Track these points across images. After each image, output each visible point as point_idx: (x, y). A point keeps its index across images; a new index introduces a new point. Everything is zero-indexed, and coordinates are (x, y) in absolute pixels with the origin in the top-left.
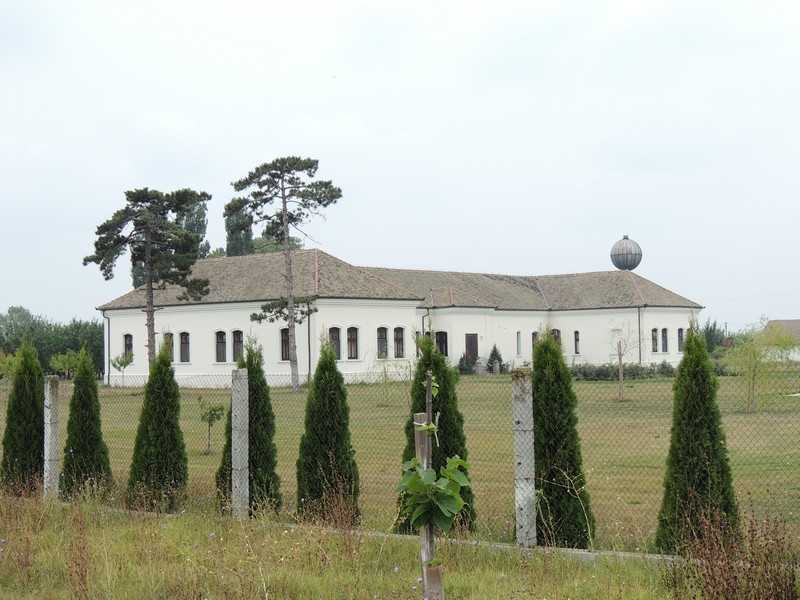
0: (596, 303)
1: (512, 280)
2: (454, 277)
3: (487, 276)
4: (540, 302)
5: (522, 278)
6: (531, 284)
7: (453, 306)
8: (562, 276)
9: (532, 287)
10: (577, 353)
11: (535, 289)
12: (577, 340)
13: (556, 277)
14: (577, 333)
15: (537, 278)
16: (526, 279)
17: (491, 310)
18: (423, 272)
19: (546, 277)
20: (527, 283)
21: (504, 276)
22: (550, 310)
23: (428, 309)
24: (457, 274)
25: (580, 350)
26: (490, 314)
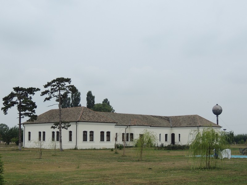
0: (186, 125)
1: (161, 117)
2: (140, 116)
3: (152, 116)
4: (169, 124)
5: (164, 117)
6: (167, 119)
7: (135, 125)
8: (177, 116)
9: (167, 120)
10: (180, 141)
11: (168, 120)
12: (180, 137)
13: (176, 117)
14: (179, 135)
15: (170, 117)
16: (166, 117)
17: (148, 127)
18: (129, 114)
19: (173, 116)
20: (166, 118)
21: (158, 116)
22: (171, 127)
23: (127, 126)
24: (141, 115)
25: (180, 140)
26: (148, 128)
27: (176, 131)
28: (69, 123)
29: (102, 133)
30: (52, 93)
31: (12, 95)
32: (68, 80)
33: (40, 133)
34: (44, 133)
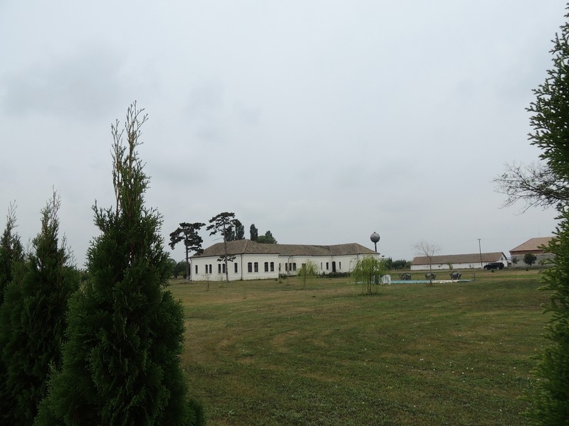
0: (346, 253)
1: (321, 247)
4: (330, 253)
5: (325, 246)
6: (328, 248)
7: (297, 255)
10: (340, 269)
12: (340, 265)
15: (330, 246)
17: (310, 256)
20: (326, 248)
21: (319, 246)
22: (332, 256)
23: (290, 256)
27: (337, 260)
28: (234, 255)
29: (266, 264)
30: (217, 227)
31: (179, 231)
32: (232, 215)
33: (207, 266)
34: (211, 265)
